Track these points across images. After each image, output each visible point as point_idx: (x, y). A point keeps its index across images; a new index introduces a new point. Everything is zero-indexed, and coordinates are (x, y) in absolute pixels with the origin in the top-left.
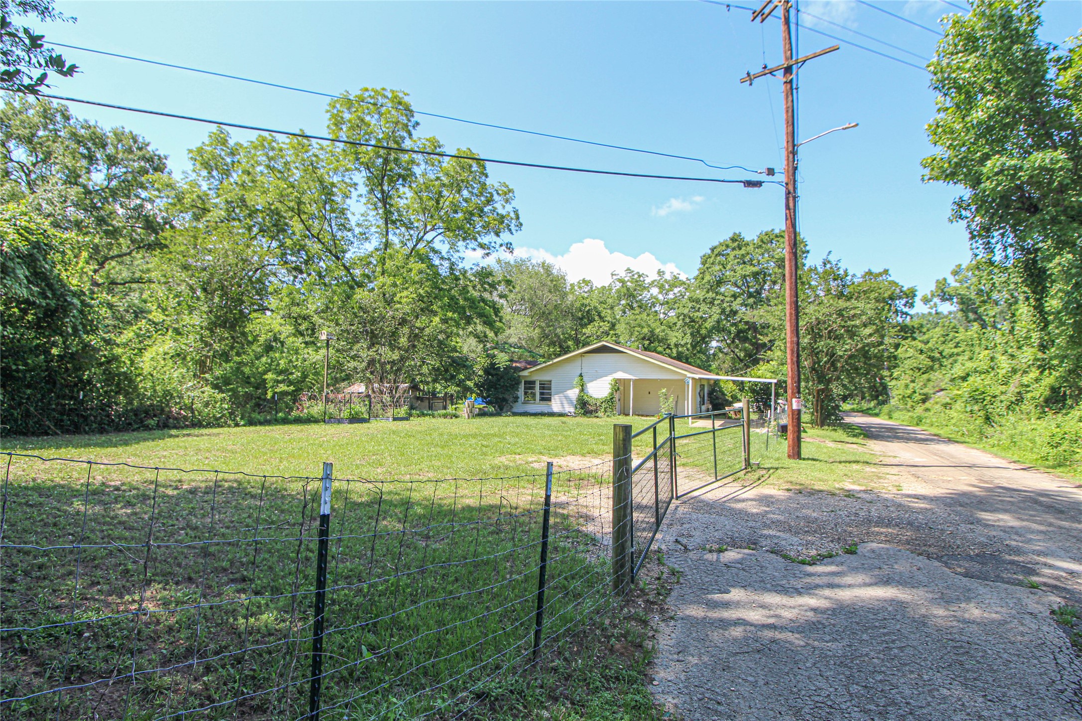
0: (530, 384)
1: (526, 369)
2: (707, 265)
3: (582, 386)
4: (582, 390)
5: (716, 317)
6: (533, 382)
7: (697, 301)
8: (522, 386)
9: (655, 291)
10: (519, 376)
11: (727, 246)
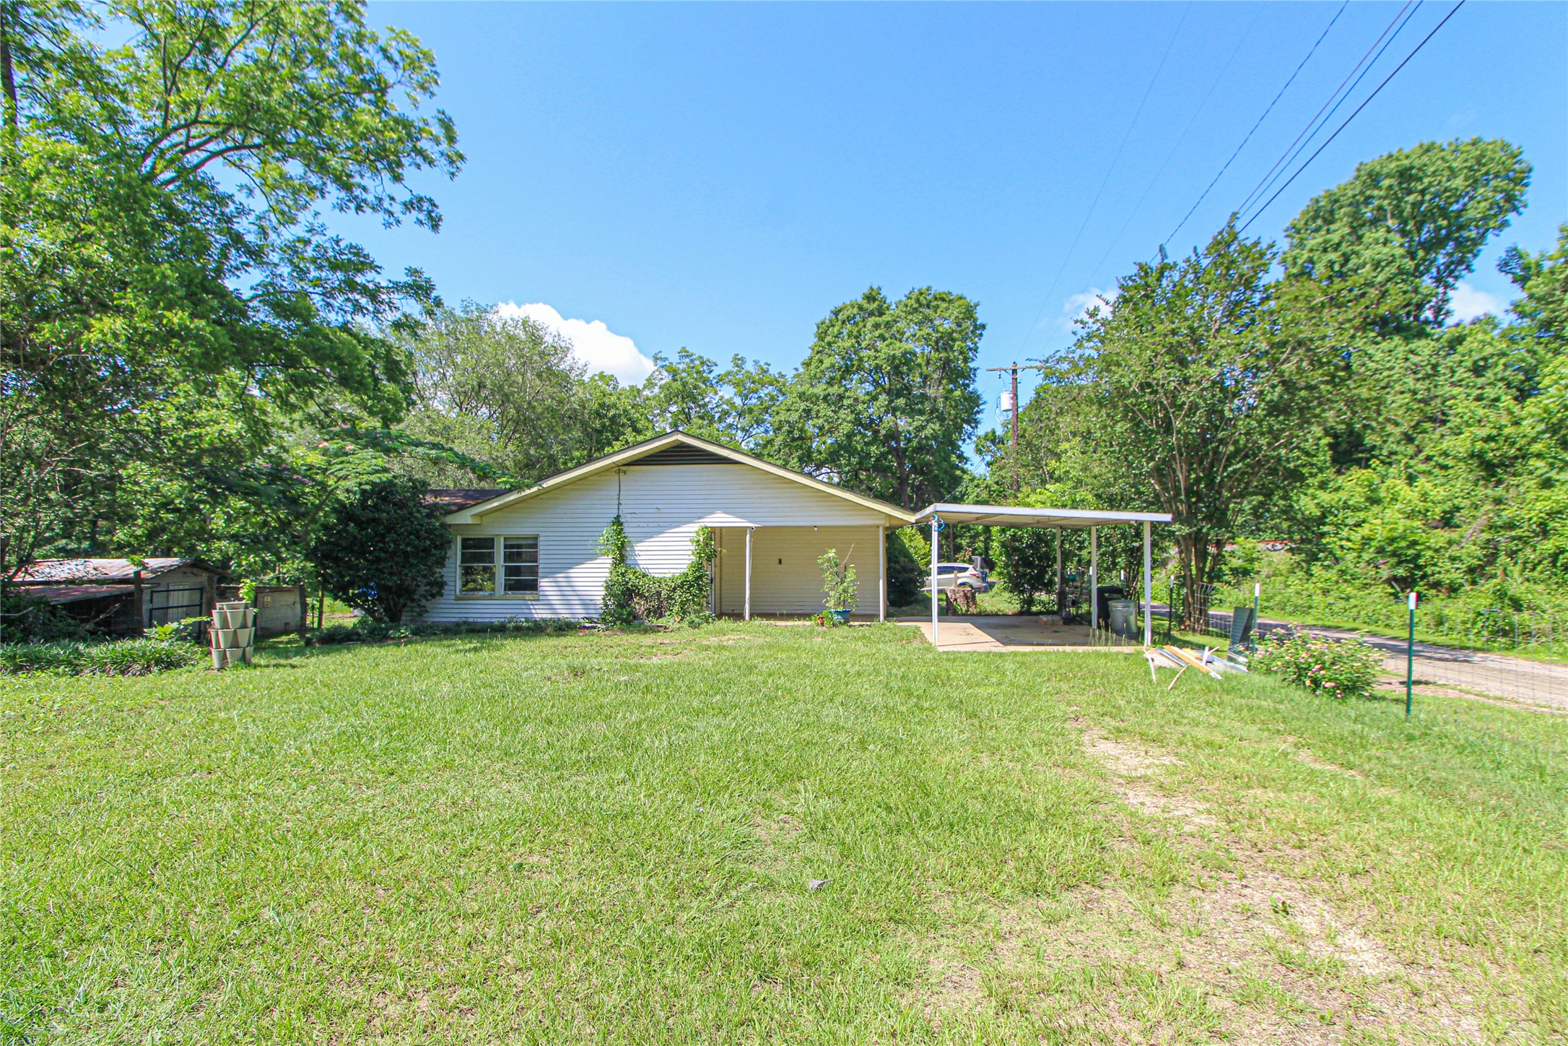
0: (478, 550)
1: (462, 508)
2: (828, 339)
3: (621, 548)
4: (622, 557)
5: (846, 428)
6: (489, 543)
7: (814, 399)
8: (456, 552)
9: (727, 392)
10: (443, 526)
11: (861, 308)
